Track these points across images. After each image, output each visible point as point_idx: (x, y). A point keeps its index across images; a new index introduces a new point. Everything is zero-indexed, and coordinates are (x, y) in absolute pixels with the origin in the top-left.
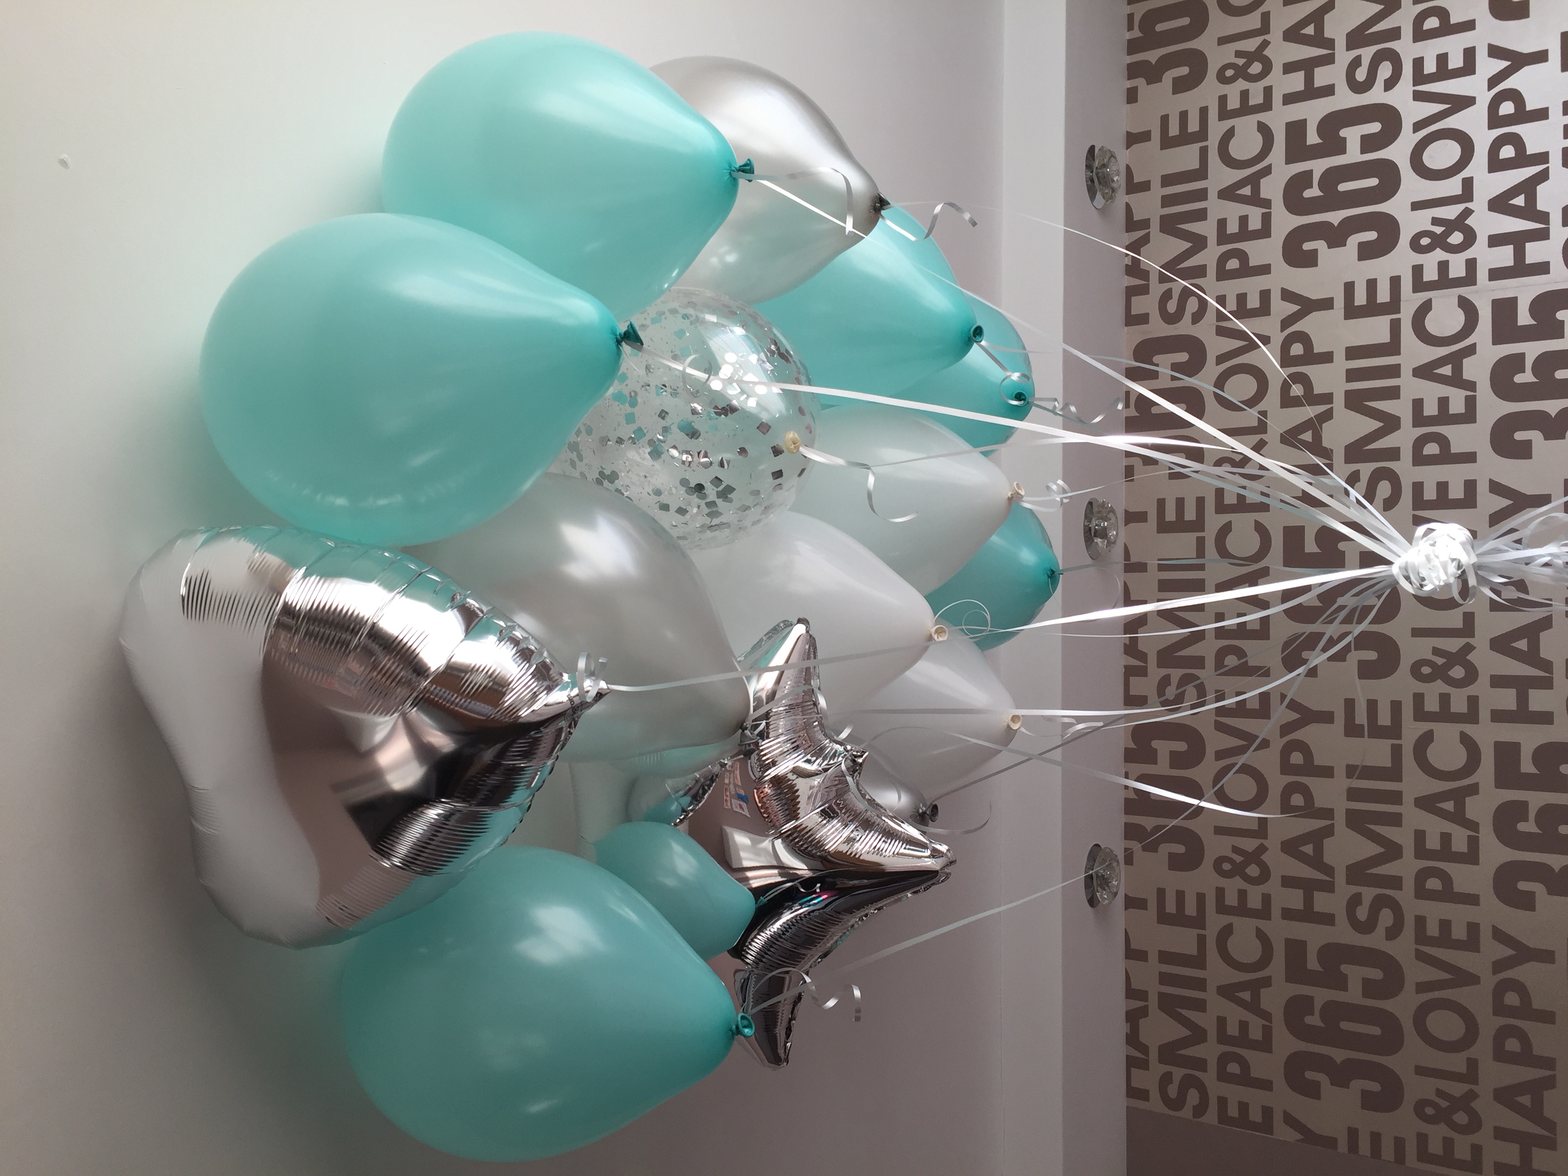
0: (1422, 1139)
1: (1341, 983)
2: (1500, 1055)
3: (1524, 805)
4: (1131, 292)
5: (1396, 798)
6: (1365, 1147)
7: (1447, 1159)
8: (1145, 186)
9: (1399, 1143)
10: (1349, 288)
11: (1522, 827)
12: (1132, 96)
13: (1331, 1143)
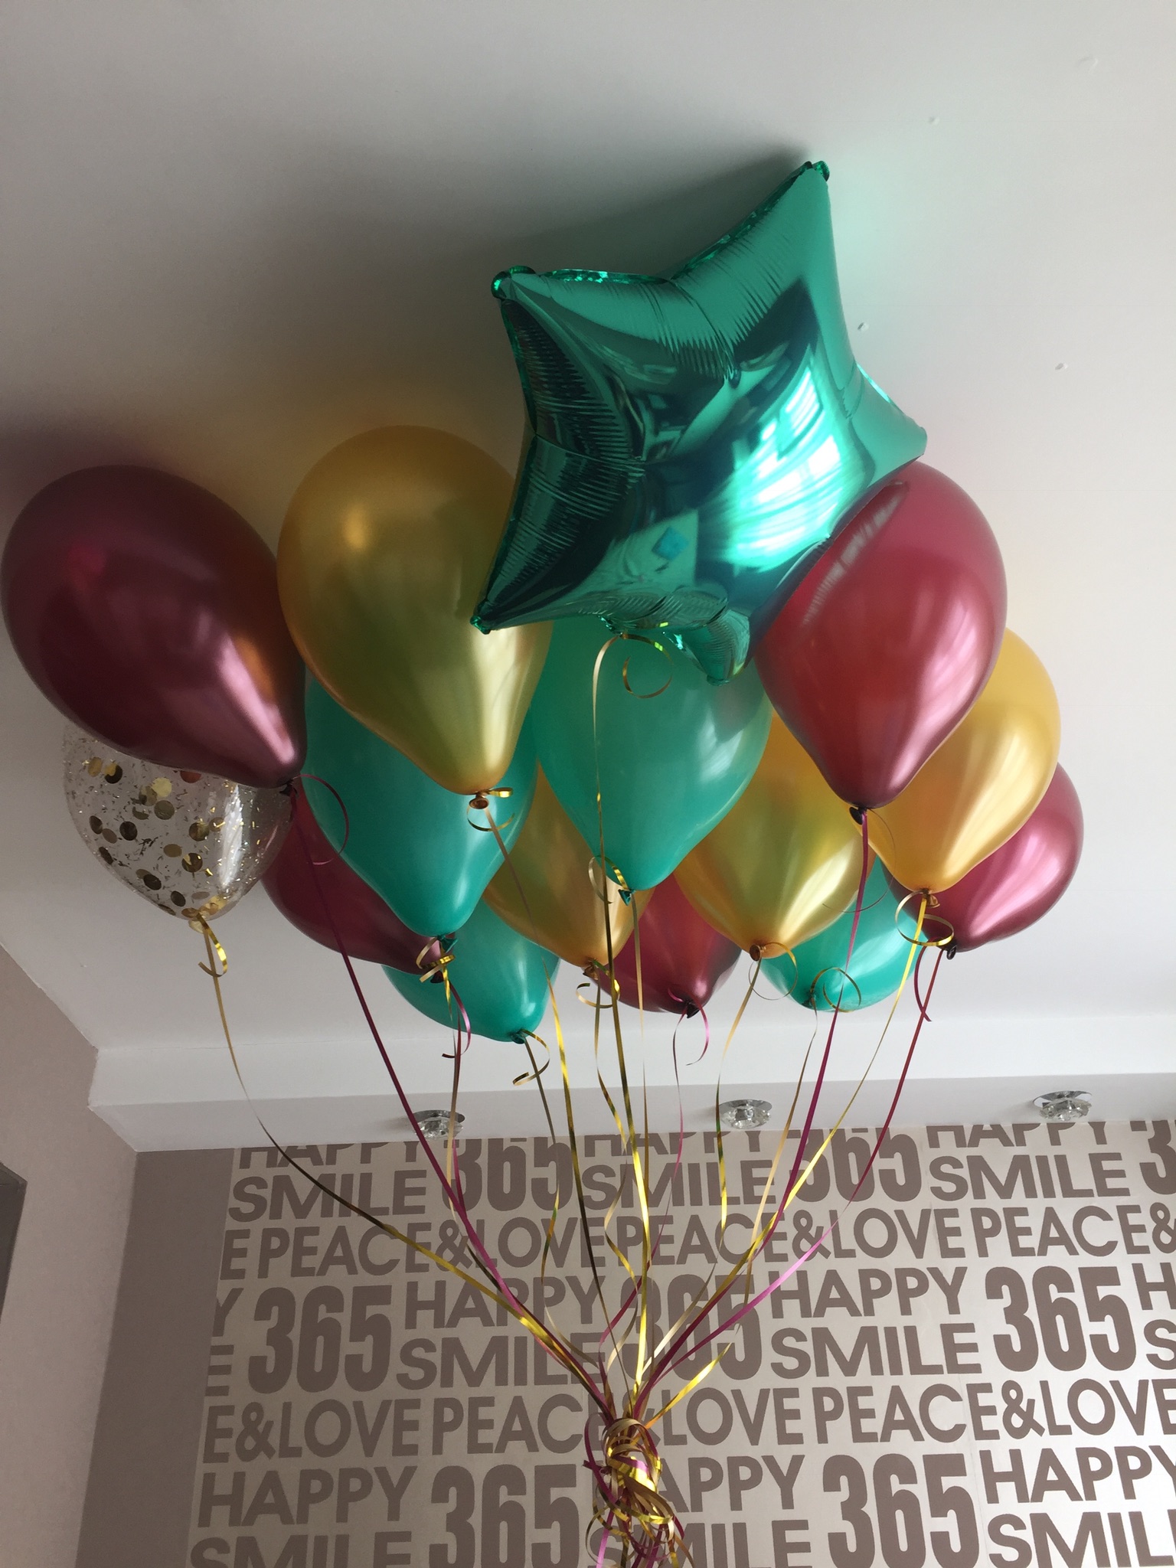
0: (229, 1410)
1: (356, 1336)
2: (307, 1476)
3: (522, 1491)
4: (958, 1131)
5: (521, 1380)
6: (218, 1360)
7: (214, 1433)
8: (1055, 1141)
9: (223, 1391)
10: (969, 1328)
11: (503, 1491)
12: (1138, 1126)
13: (219, 1330)
